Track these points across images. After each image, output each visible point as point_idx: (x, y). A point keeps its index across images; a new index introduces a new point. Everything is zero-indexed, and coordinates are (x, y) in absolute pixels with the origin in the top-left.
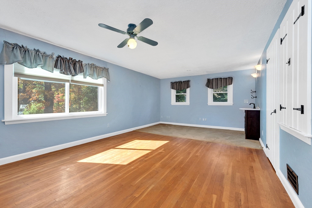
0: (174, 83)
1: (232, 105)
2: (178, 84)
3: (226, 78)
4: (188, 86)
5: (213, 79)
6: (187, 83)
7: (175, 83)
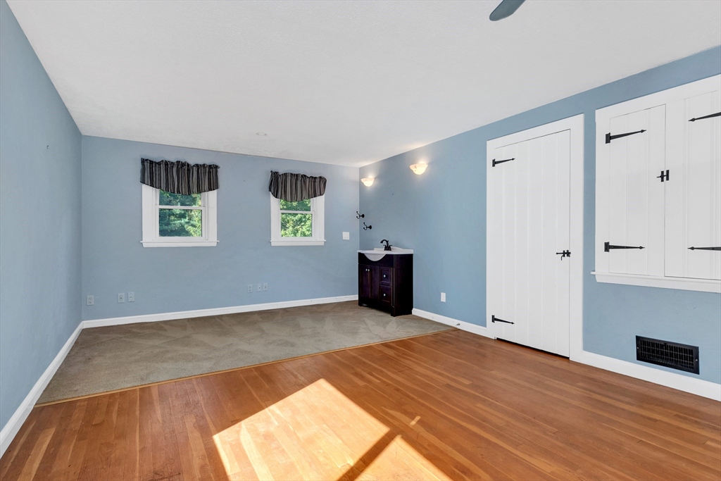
0: (159, 164)
1: (323, 244)
2: (175, 169)
3: (315, 178)
4: (213, 186)
5: (285, 174)
6: (209, 172)
7: (163, 166)
